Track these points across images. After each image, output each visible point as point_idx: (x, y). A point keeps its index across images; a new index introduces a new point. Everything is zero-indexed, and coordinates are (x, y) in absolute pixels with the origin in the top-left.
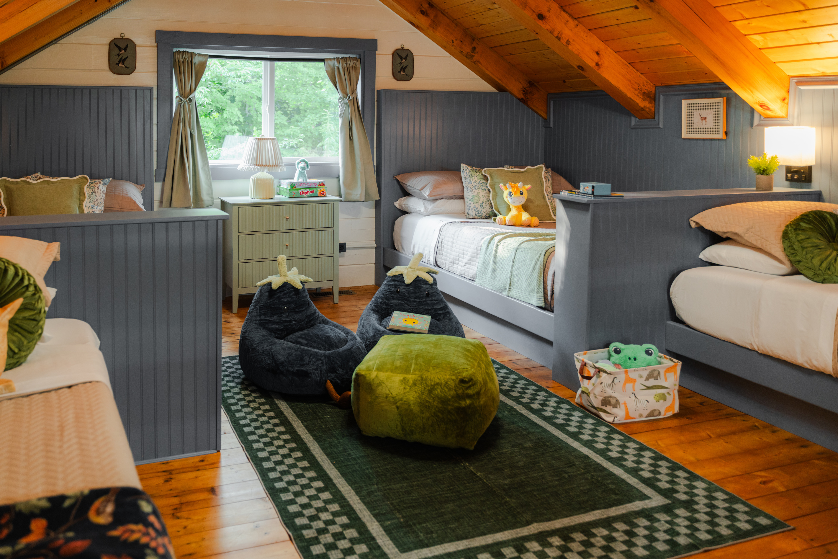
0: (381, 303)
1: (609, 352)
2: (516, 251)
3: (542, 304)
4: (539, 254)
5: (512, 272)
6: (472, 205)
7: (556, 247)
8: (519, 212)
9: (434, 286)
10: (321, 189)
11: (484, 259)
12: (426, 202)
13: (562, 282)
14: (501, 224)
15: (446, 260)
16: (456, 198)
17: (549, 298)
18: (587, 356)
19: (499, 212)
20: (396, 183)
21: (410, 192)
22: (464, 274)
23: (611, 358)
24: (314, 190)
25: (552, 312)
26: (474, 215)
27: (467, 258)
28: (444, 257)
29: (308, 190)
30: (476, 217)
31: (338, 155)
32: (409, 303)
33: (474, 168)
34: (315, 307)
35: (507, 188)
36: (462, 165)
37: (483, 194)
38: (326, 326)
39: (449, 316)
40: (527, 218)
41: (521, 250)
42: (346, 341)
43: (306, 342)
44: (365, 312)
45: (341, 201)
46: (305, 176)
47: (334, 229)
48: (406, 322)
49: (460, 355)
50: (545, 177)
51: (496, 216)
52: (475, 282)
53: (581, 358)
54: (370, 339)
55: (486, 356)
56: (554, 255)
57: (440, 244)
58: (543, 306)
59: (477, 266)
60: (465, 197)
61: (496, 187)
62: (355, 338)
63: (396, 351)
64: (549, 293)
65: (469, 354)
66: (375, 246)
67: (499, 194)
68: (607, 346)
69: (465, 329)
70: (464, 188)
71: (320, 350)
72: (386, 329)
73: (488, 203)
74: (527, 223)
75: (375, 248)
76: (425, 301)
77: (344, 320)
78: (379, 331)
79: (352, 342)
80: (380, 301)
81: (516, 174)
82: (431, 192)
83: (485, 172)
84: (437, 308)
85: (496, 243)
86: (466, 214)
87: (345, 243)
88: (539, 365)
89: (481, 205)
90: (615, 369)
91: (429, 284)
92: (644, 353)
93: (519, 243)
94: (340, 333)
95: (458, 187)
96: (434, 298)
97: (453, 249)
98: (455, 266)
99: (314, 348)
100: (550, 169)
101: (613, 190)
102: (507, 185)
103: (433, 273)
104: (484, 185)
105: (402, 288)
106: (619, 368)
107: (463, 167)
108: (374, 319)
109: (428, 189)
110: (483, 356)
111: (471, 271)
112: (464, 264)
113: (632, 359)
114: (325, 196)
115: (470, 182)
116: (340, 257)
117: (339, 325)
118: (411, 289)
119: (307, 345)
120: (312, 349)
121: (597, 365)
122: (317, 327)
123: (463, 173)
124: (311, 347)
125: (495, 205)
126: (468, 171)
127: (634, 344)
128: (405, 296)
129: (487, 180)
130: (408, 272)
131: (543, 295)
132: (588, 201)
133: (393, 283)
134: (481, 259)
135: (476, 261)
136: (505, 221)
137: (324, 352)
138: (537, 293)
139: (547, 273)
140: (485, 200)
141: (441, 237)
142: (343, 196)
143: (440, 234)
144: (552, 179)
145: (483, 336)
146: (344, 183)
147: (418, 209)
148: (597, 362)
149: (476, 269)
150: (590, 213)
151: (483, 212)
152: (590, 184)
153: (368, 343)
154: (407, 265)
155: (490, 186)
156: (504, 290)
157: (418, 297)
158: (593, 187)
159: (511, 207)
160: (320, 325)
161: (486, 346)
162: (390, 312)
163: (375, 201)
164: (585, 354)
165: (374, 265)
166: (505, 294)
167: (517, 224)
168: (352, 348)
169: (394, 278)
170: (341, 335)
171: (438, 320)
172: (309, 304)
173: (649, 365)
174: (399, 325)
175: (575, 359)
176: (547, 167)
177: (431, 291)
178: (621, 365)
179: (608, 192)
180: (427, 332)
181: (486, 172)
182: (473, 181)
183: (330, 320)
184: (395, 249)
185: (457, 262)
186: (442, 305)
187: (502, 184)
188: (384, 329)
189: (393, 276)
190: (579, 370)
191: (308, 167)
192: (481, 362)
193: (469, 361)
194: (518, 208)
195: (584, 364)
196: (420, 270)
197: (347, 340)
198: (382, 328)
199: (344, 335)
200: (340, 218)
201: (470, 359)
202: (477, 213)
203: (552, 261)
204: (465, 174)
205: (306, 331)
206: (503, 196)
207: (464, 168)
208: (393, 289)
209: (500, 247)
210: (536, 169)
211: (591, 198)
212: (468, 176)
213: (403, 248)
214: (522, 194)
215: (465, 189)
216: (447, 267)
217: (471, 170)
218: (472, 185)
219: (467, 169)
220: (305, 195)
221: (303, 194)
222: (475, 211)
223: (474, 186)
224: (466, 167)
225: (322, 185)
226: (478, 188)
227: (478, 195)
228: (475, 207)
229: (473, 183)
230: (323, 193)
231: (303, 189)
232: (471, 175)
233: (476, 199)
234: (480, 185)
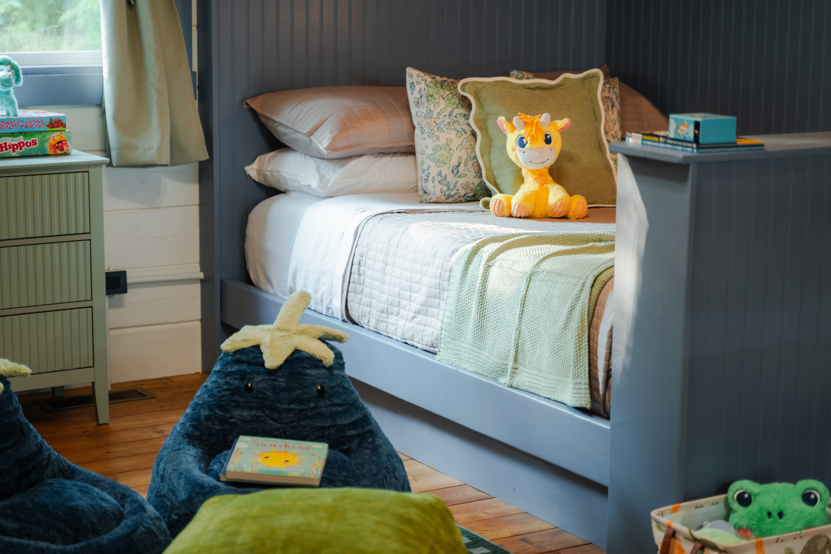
0: (208, 418)
1: (726, 500)
2: (530, 279)
3: (585, 401)
4: (580, 285)
5: (519, 331)
6: (434, 171)
7: (616, 268)
8: (542, 185)
9: (336, 372)
10: (55, 136)
11: (458, 300)
12: (324, 164)
13: (628, 348)
14: (500, 214)
15: (370, 305)
16: (395, 154)
17: (601, 386)
18: (680, 514)
19: (497, 186)
20: (250, 117)
21: (284, 140)
22: (412, 339)
23: (732, 516)
24: (37, 138)
25: (606, 416)
26: (438, 194)
27: (419, 298)
28: (366, 300)
29: (21, 139)
30: (443, 199)
31: (98, 46)
32: (275, 415)
33: (438, 78)
34: (40, 438)
35: (514, 128)
36: (409, 71)
37: (460, 141)
38: (68, 482)
39: (374, 442)
40: (561, 199)
41: (539, 277)
42: (119, 517)
43: (16, 526)
44: (167, 441)
45: (110, 165)
46: (12, 103)
47: (92, 236)
48: (268, 462)
49: (388, 532)
50: (605, 99)
51: (490, 195)
52: (437, 357)
53: (665, 520)
54: (179, 508)
55: (451, 530)
56: (612, 286)
57: (355, 267)
58: (588, 406)
59: (441, 317)
60: (418, 149)
61: (490, 124)
62: (142, 508)
63: (235, 534)
64: (601, 375)
65: (409, 529)
66: (201, 275)
67: (496, 142)
68: (723, 489)
69: (410, 468)
70: (414, 128)
71: (53, 542)
72: (218, 480)
73: (470, 163)
74: (559, 212)
75: (202, 281)
76: (315, 408)
77: (122, 464)
78: (202, 486)
79: (134, 518)
80: (205, 412)
81: (538, 92)
82: (334, 139)
83: (463, 88)
84: (344, 422)
85: (483, 262)
86: (421, 193)
87: (125, 272)
88: (579, 542)
89: (455, 170)
90: (738, 539)
91: (324, 367)
92: (799, 499)
93: (537, 261)
94: (103, 499)
95: (402, 126)
96: (336, 401)
97: (387, 278)
98: (392, 319)
99: (37, 538)
100: (616, 79)
101: (742, 131)
102: (515, 119)
103: (335, 338)
104: (462, 120)
105: (258, 378)
106: (747, 538)
107: (411, 76)
108: (191, 459)
109: (328, 132)
110: (442, 532)
111: (428, 330)
112: (411, 314)
113: (775, 514)
114: (66, 154)
115: (429, 115)
116: (111, 306)
117: (102, 477)
118: (281, 382)
119: (18, 533)
120: (32, 543)
121: (699, 534)
122: (46, 488)
123: (413, 90)
124: (29, 536)
125: (487, 170)
126: (423, 85)
127: (781, 481)
128: (266, 399)
129: (469, 107)
130: (272, 341)
131: (587, 381)
132: (685, 158)
133: (235, 368)
134: (451, 301)
135: (438, 307)
136: (510, 207)
137: (61, 547)
138: (576, 375)
139: (597, 329)
140: (464, 156)
141: (358, 251)
142: (114, 153)
143: (355, 244)
144: (621, 104)
145: (456, 482)
146: (116, 118)
147: (303, 183)
148: (701, 527)
149: (439, 325)
150: (689, 186)
151: (459, 186)
152: (689, 119)
153: (174, 517)
154: (271, 322)
155: (476, 121)
156: (503, 372)
157: (298, 400)
158: (697, 125)
159: (524, 172)
160: (53, 480)
161: (451, 509)
162: (230, 438)
163: (197, 165)
164: (675, 510)
165: (198, 324)
166: (504, 381)
167: (537, 213)
168: (133, 532)
169: (238, 356)
170: (107, 501)
171: (347, 452)
172: (22, 431)
173: (808, 526)
174: (249, 470)
175: (654, 524)
176: (608, 75)
177: (328, 384)
178: (751, 530)
179: (730, 136)
180: (317, 483)
181: (467, 88)
182: (436, 112)
183: (78, 467)
184: (249, 282)
185: (396, 309)
186: (357, 416)
187: (502, 119)
188: (215, 482)
189: (237, 352)
190: (660, 546)
191: (18, 80)
192: (437, 547)
193: (408, 545)
194: (539, 175)
195: (671, 533)
196: (301, 333)
197: (122, 513)
198: (208, 480)
199: (115, 502)
200: (105, 208)
201: (411, 541)
202: (445, 188)
203: (608, 301)
204: (417, 94)
205: (17, 499)
206: (504, 147)
207: (415, 79)
208: (236, 383)
209: (494, 272)
210: (584, 79)
211: (691, 151)
212: (424, 99)
213: (269, 281)
214: (548, 141)
215: (417, 131)
216: (373, 322)
217: (431, 84)
218: (433, 120)
219: (422, 80)
220: (14, 151)
221: (6, 149)
222: (440, 184)
223: (438, 122)
224: (418, 75)
225: (58, 126)
226: (448, 127)
227: (447, 144)
228: (440, 174)
229: (435, 116)
230: (60, 145)
231: (8, 136)
232: (430, 96)
233: (443, 155)
234: (452, 121)
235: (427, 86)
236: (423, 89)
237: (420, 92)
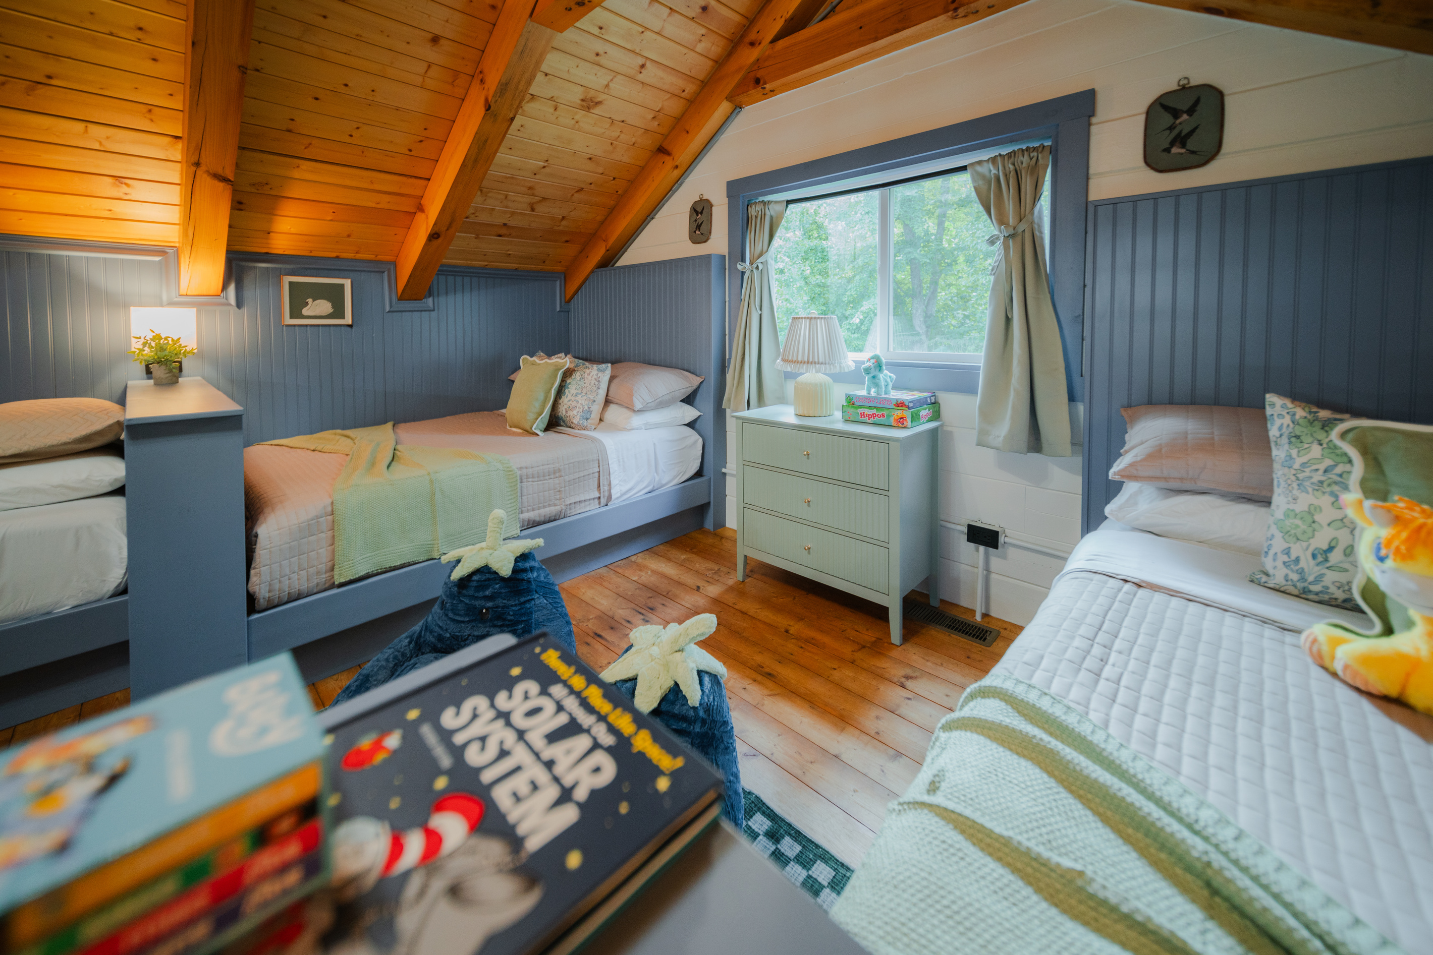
6: (1278, 544)
10: (898, 413)
24: (885, 412)
26: (1282, 579)
29: (874, 411)
30: (1289, 588)
35: (1367, 520)
36: (1270, 398)
37: (1336, 513)
47: (890, 493)
87: (995, 530)
89: (1319, 556)
107: (1273, 405)
114: (906, 427)
115: (1288, 462)
123: (1274, 424)
126: (1287, 420)
129: (1352, 466)
140: (1346, 540)
151: (1328, 583)
181: (1351, 435)
182: (1298, 462)
191: (880, 370)
202: (1295, 577)
204: (1276, 432)
207: (1278, 409)
212: (1285, 440)
217: (1301, 421)
218: (1293, 472)
219: (1288, 413)
220: (869, 419)
221: (864, 417)
222: (1286, 567)
223: (1301, 476)
224: (1284, 406)
225: (902, 406)
226: (1317, 488)
227: (1309, 513)
228: (1287, 552)
229: (1296, 466)
230: (901, 420)
231: (866, 408)
232: (1295, 437)
233: (1297, 526)
234: (1329, 481)
235: (1293, 422)
236: (1285, 426)
237: (1280, 429)
